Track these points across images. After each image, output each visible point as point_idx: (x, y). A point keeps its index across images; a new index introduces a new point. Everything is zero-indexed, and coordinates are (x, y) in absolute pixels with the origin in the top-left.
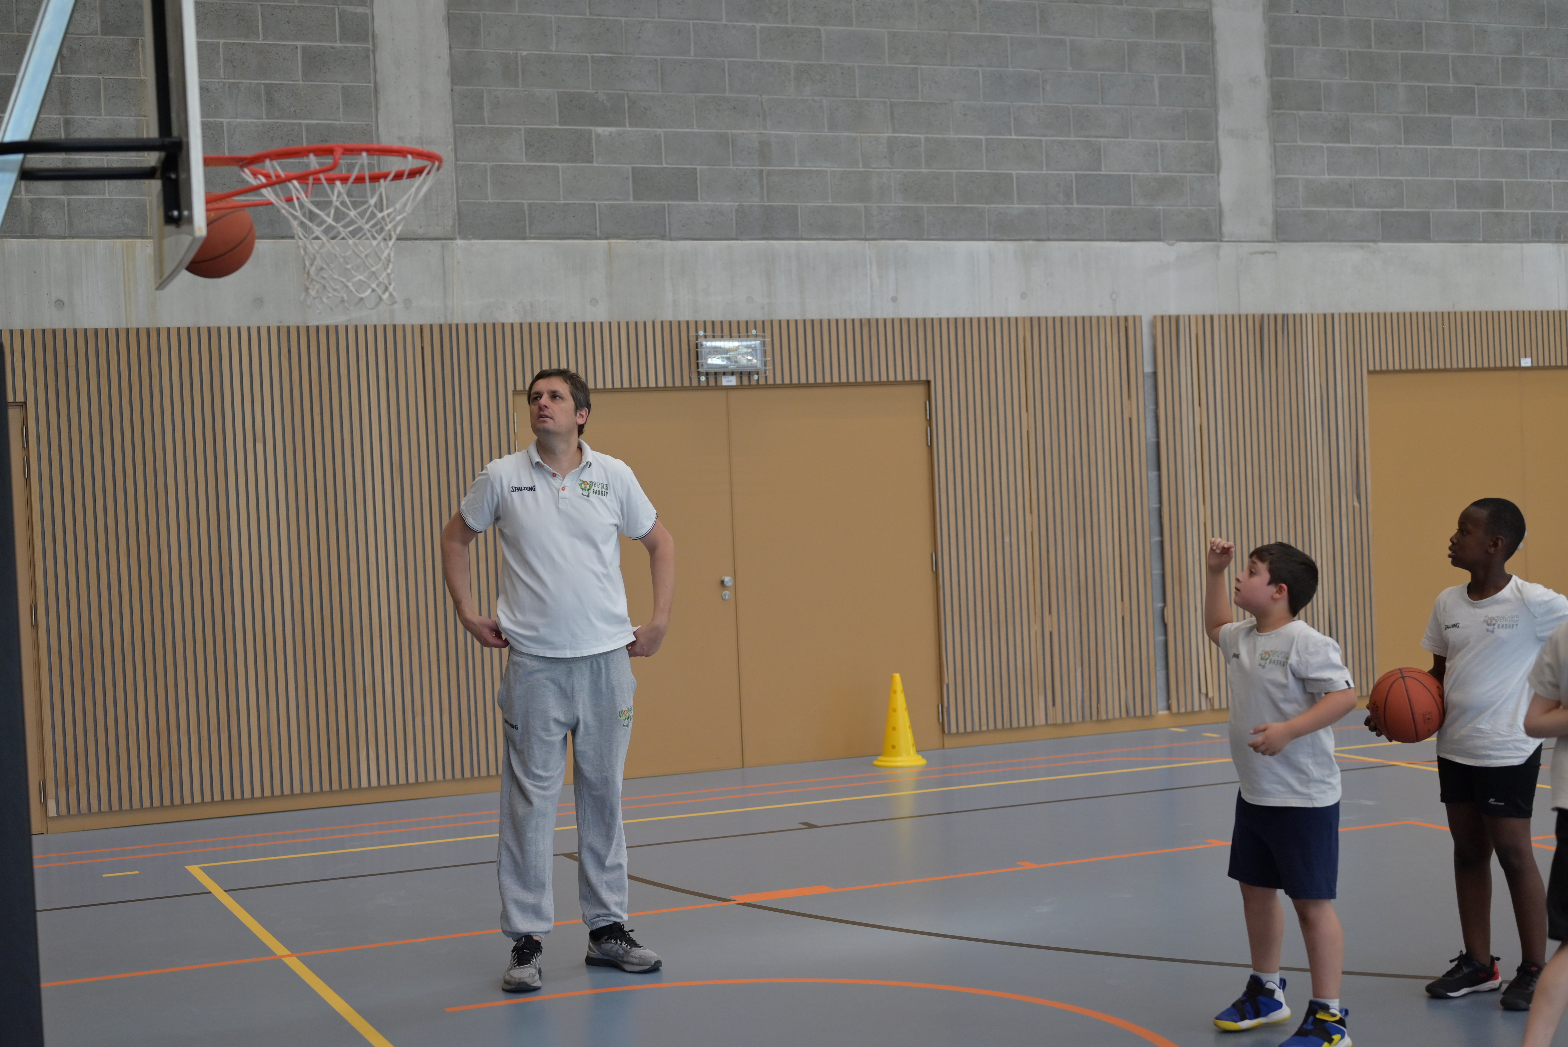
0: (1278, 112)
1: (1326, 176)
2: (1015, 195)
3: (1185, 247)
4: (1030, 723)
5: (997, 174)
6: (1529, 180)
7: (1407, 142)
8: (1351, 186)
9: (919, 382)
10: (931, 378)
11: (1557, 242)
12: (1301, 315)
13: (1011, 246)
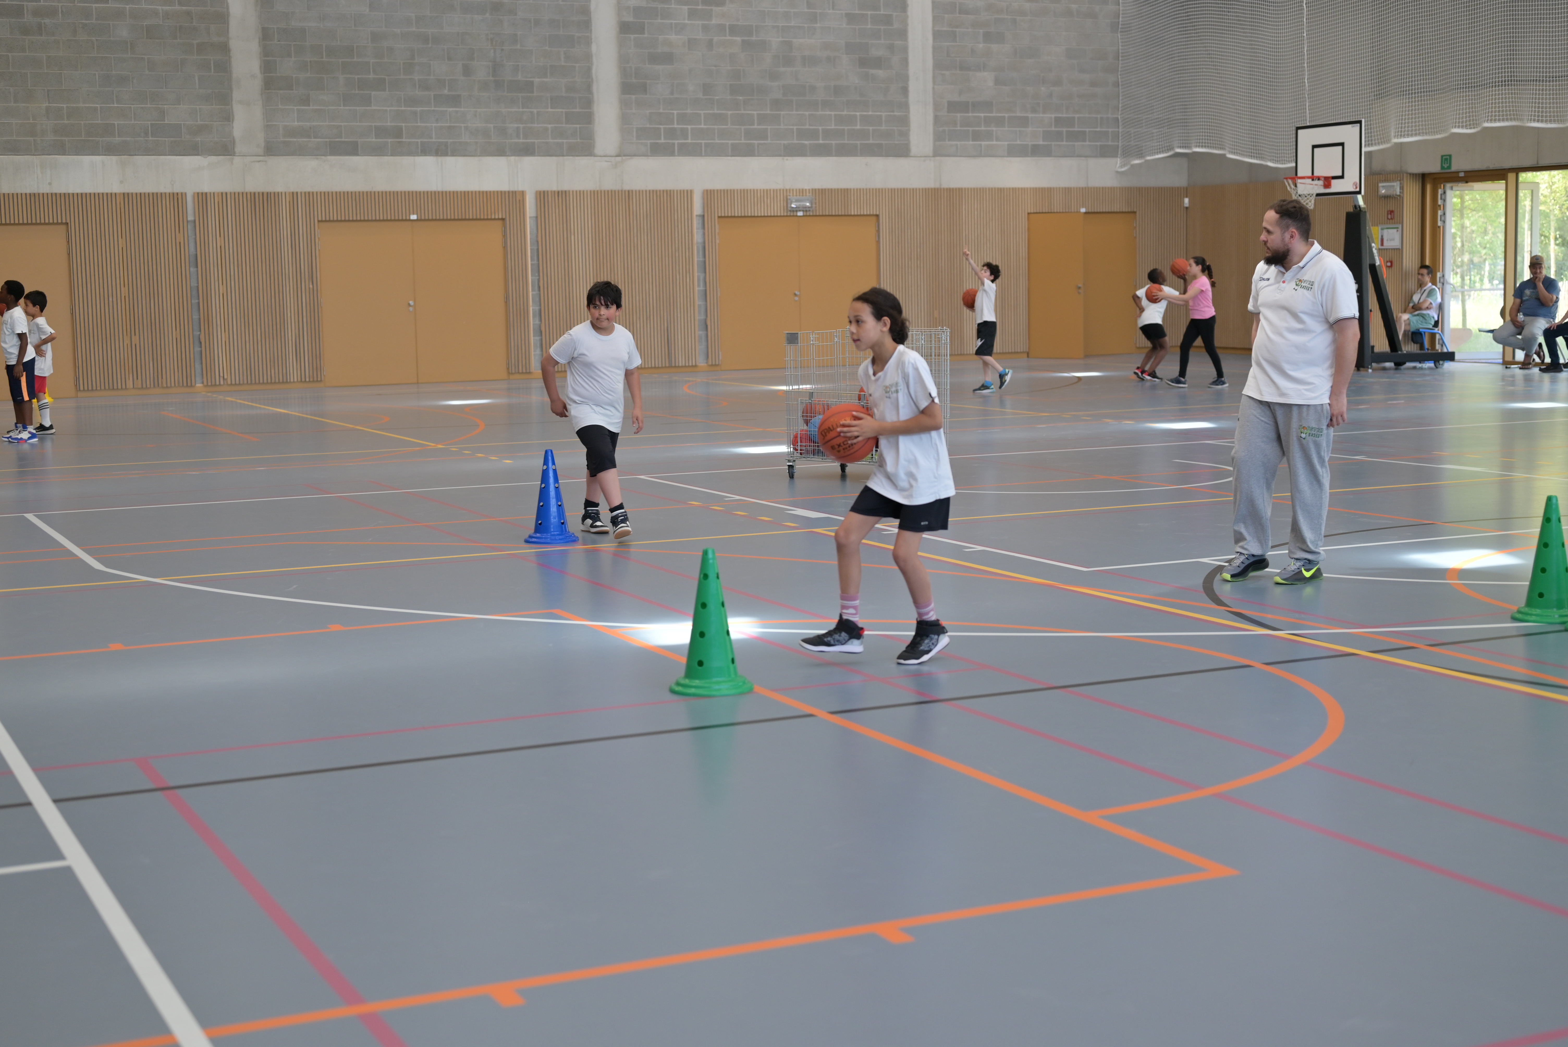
0: (267, 91)
1: (296, 123)
2: (117, 134)
3: (213, 159)
4: (124, 387)
5: (107, 124)
6: (419, 124)
7: (344, 106)
8: (311, 128)
9: (62, 223)
10: (68, 221)
11: (436, 156)
12: (278, 193)
13: (114, 158)
